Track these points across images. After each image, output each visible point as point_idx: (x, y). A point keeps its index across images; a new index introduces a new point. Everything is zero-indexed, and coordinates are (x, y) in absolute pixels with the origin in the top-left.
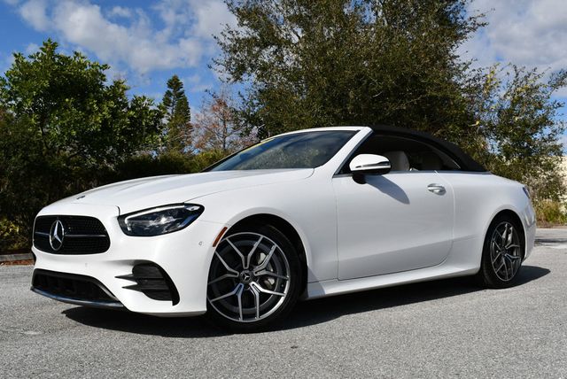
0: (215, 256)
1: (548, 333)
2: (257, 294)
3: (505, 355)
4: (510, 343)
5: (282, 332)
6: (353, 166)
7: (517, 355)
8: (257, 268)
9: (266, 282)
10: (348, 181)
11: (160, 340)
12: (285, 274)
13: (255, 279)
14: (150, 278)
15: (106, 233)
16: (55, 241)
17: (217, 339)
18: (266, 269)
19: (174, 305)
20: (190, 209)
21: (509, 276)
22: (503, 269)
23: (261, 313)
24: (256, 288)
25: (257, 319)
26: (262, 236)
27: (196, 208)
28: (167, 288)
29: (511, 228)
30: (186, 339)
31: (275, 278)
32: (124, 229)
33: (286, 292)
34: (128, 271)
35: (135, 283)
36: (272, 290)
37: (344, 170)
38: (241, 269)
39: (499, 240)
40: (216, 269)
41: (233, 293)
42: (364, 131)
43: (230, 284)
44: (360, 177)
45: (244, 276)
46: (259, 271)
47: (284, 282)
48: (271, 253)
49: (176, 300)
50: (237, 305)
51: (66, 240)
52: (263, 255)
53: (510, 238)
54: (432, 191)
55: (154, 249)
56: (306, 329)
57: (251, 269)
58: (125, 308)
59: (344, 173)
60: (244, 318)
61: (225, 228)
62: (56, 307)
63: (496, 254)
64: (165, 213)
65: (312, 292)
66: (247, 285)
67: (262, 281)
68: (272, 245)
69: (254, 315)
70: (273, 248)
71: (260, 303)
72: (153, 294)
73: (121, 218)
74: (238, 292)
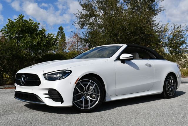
0: (75, 87)
1: (186, 114)
2: (89, 100)
3: (171, 121)
4: (173, 117)
5: (97, 112)
6: (121, 58)
7: (176, 121)
8: (89, 91)
9: (92, 96)
10: (119, 62)
11: (57, 115)
12: (98, 93)
13: (88, 95)
14: (54, 94)
15: (39, 79)
16: (22, 82)
17: (76, 115)
18: (92, 92)
19: (62, 103)
20: (67, 72)
21: (172, 94)
22: (170, 92)
23: (90, 106)
24: (89, 98)
26: (91, 81)
27: (69, 71)
28: (59, 98)
29: (173, 78)
30: (65, 115)
31: (95, 95)
32: (45, 78)
33: (99, 99)
34: (47, 92)
35: (49, 96)
36: (94, 99)
37: (118, 59)
38: (84, 92)
39: (169, 82)
40: (76, 92)
41: (81, 99)
42: (124, 46)
43: (80, 97)
44: (123, 61)
45: (85, 94)
46: (90, 92)
47: (98, 96)
48: (94, 86)
49: (62, 102)
50: (83, 104)
51: (26, 81)
52: (91, 87)
53: (172, 82)
54: (147, 66)
55: (55, 85)
56: (105, 111)
57: (87, 91)
58: (45, 104)
59: (118, 60)
60: (85, 108)
61: (79, 78)
62: (22, 103)
63: (168, 87)
64: (59, 73)
65: (107, 99)
66: (86, 97)
67: (91, 95)
68: (94, 84)
69: (88, 107)
70: (95, 85)
71: (90, 103)
72: (55, 100)
73: (44, 74)
74: (83, 99)
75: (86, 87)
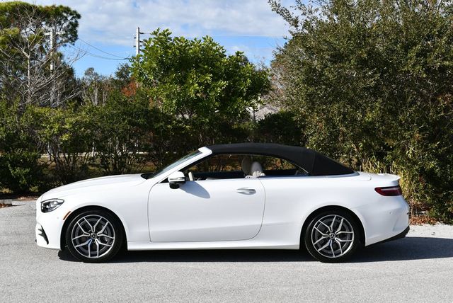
2: (98, 245)
6: (169, 178)
12: (113, 236)
13: (98, 237)
18: (103, 233)
19: (47, 244)
20: (59, 201)
23: (99, 255)
24: (98, 242)
25: (97, 257)
26: (102, 217)
27: (62, 201)
31: (108, 238)
32: (41, 208)
33: (112, 245)
36: (106, 244)
38: (91, 233)
45: (92, 236)
46: (100, 234)
47: (112, 240)
48: (106, 225)
52: (102, 226)
59: (166, 182)
60: (91, 255)
61: (70, 211)
66: (94, 241)
67: (101, 239)
68: (106, 221)
74: (88, 243)
75: (95, 226)
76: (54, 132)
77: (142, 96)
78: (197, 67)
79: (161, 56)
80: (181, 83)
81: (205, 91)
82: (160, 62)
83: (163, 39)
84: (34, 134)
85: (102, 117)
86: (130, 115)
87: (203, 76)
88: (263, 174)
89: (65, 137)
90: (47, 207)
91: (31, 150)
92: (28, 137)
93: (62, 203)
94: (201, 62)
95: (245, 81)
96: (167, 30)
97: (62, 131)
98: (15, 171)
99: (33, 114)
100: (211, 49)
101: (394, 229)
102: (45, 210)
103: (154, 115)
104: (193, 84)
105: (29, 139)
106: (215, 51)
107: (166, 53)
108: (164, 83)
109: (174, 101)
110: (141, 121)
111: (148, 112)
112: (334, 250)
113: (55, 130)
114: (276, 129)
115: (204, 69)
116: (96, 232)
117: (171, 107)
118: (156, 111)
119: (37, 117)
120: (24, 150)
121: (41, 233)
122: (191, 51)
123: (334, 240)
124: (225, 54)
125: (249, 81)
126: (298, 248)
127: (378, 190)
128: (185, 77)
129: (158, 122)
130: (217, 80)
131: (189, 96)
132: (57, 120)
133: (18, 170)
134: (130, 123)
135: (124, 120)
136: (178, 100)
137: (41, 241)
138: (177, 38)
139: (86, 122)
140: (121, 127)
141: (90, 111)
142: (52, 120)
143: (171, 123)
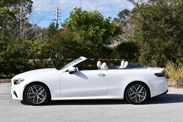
9: (41, 96)
19: (17, 98)
26: (42, 87)
38: (36, 93)
50: (33, 100)
59: (67, 71)
61: (27, 84)
66: (36, 96)
68: (43, 89)
71: (38, 100)
73: (14, 80)
74: (34, 97)
75: (38, 90)
76: (34, 50)
77: (70, 35)
78: (92, 23)
79: (78, 19)
80: (86, 30)
81: (96, 33)
82: (77, 21)
83: (78, 11)
84: (25, 51)
85: (54, 44)
86: (66, 43)
87: (95, 27)
88: (108, 68)
89: (39, 53)
90: (17, 82)
91: (25, 58)
92: (23, 53)
93: (23, 80)
94: (94, 21)
95: (113, 29)
96: (80, 8)
97: (37, 50)
98: (18, 67)
99: (25, 43)
100: (98, 15)
101: (162, 91)
102: (15, 83)
103: (75, 44)
104: (91, 30)
105: (24, 54)
106: (99, 16)
107: (80, 17)
108: (79, 30)
109: (83, 38)
110: (70, 46)
111: (72, 42)
112: (137, 99)
113: (35, 50)
114: (125, 49)
115: (96, 24)
116: (38, 93)
117: (82, 40)
118: (76, 41)
119: (27, 44)
120: (22, 58)
121: (14, 93)
122: (90, 16)
123: (137, 95)
124: (103, 18)
125: (114, 29)
126: (123, 98)
127: (156, 74)
128: (88, 27)
129: (77, 46)
130: (101, 29)
131: (89, 35)
132: (35, 45)
133: (19, 66)
134: (66, 47)
135: (63, 45)
136: (85, 37)
137: (14, 97)
138: (85, 11)
139: (47, 46)
140: (62, 48)
141: (49, 42)
142: (33, 45)
143: (82, 47)
